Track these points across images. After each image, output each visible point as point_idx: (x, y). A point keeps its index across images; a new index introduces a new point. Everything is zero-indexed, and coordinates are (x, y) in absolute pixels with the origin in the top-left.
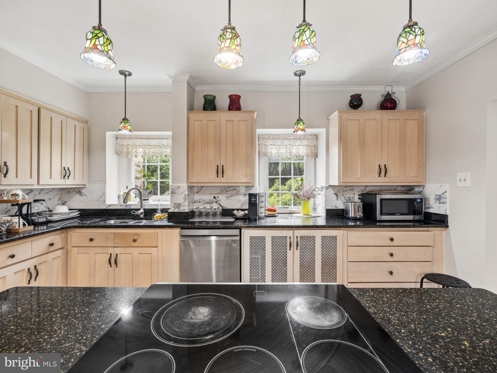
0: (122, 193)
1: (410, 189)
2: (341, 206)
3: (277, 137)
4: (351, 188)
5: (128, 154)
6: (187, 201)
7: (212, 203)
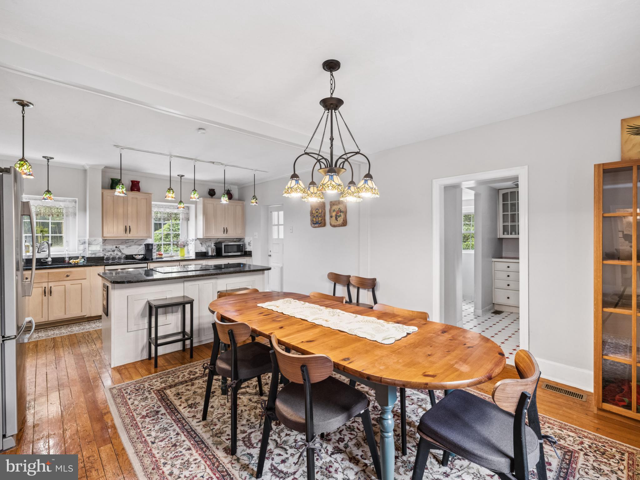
1: (240, 240)
2: (204, 250)
3: (161, 206)
4: (209, 240)
6: (101, 250)
7: (114, 251)
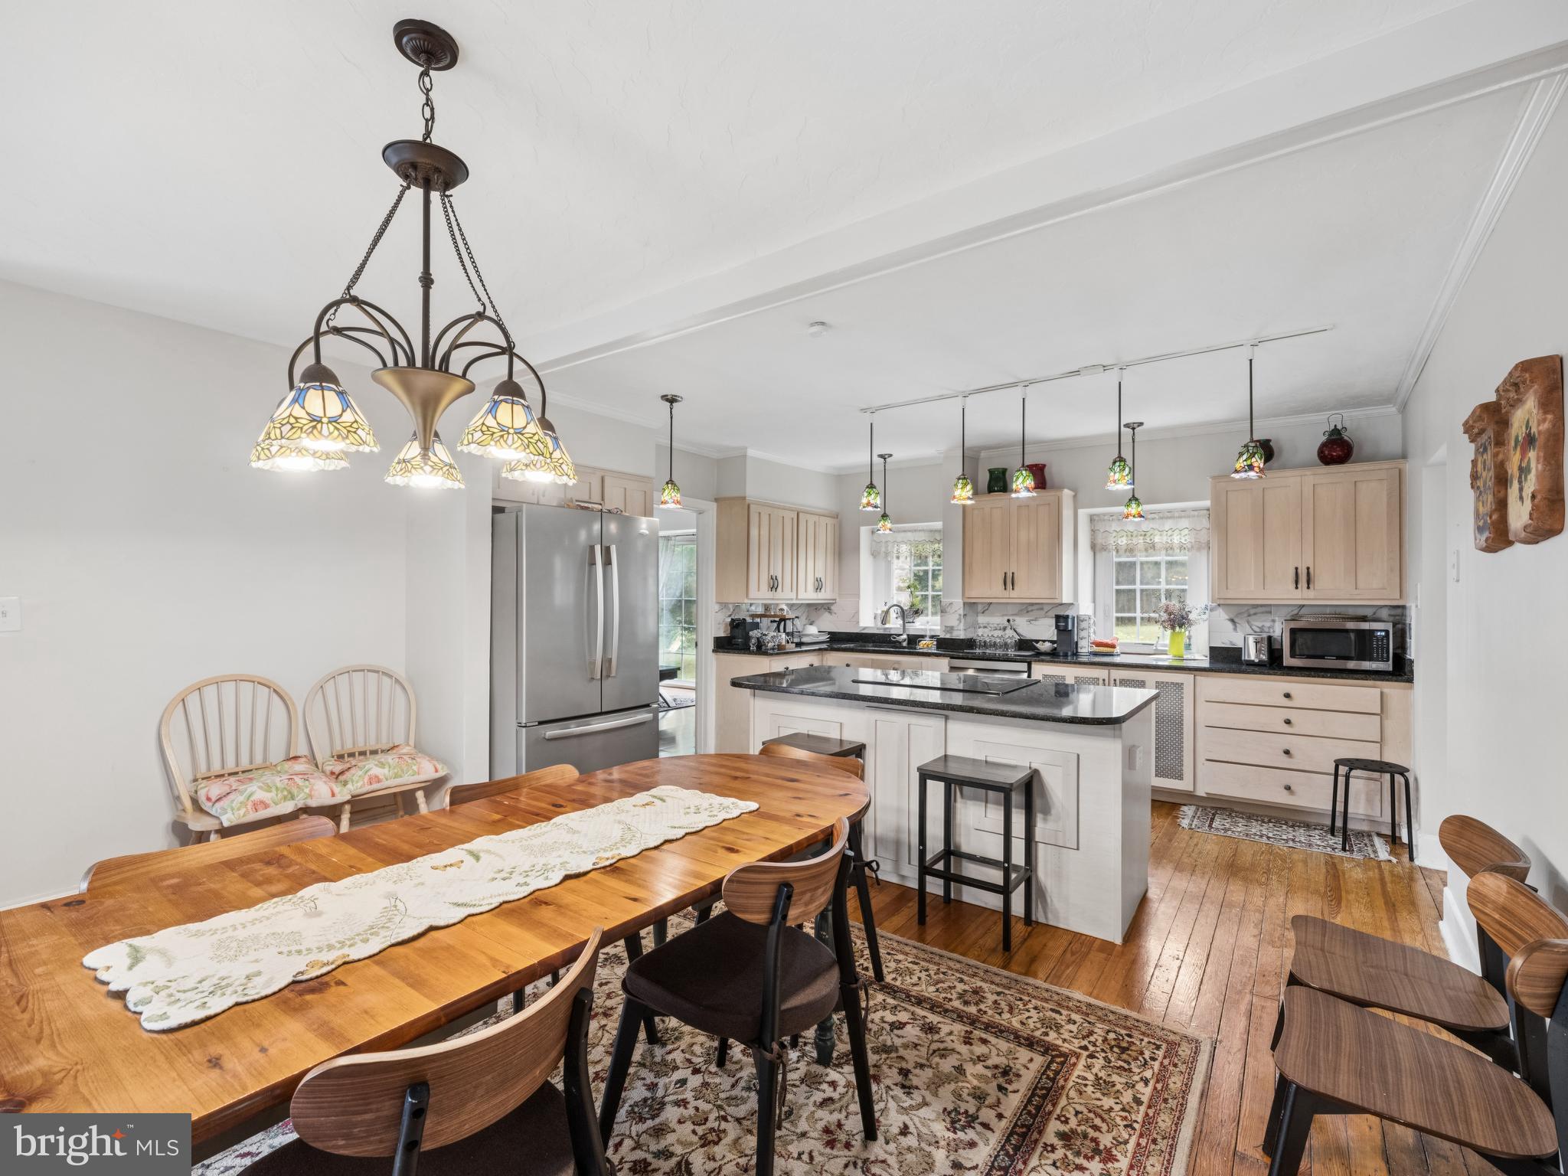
0: (879, 612)
2: (1239, 642)
4: (1266, 609)
5: (887, 554)
6: (962, 624)
7: (1005, 629)
